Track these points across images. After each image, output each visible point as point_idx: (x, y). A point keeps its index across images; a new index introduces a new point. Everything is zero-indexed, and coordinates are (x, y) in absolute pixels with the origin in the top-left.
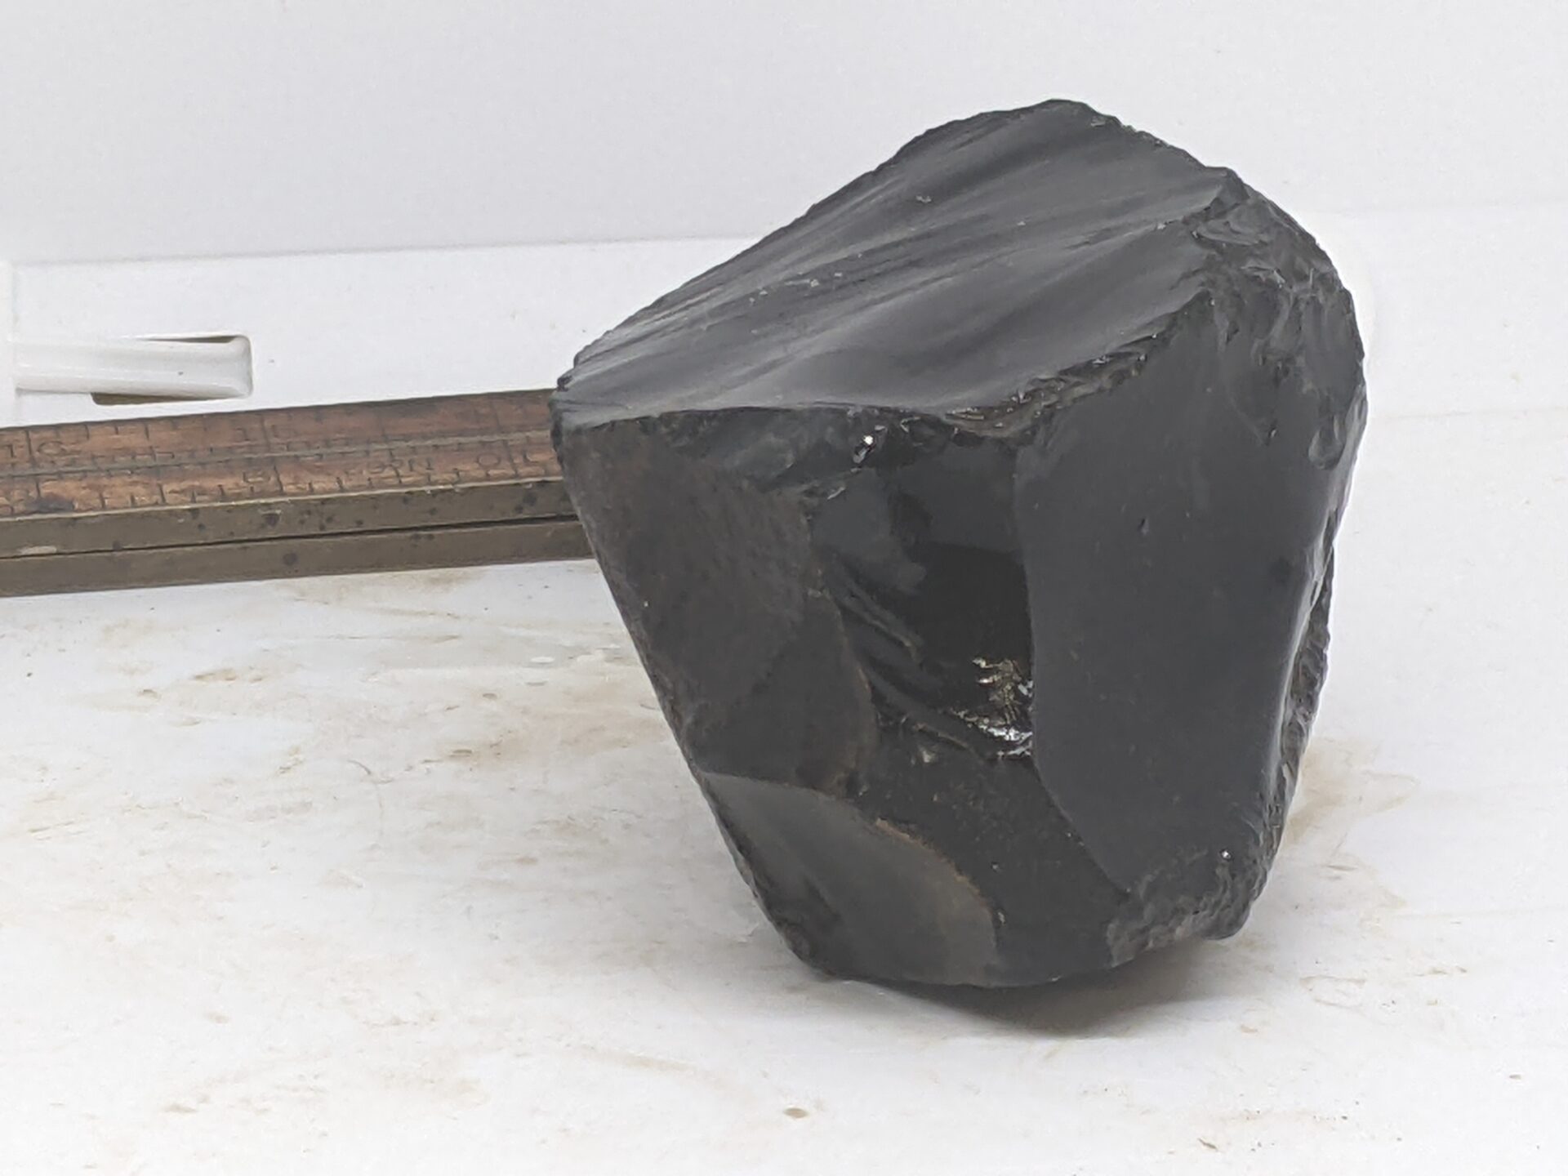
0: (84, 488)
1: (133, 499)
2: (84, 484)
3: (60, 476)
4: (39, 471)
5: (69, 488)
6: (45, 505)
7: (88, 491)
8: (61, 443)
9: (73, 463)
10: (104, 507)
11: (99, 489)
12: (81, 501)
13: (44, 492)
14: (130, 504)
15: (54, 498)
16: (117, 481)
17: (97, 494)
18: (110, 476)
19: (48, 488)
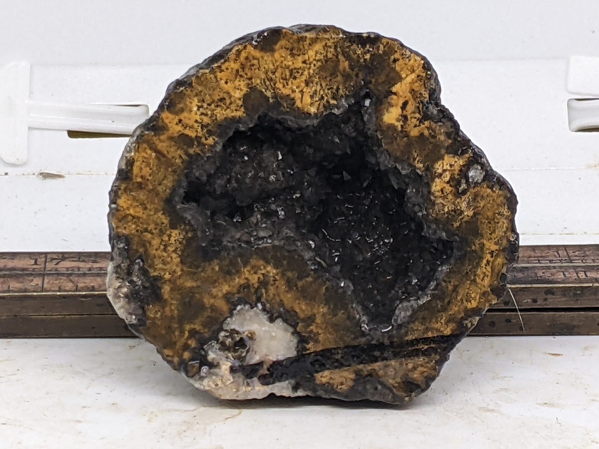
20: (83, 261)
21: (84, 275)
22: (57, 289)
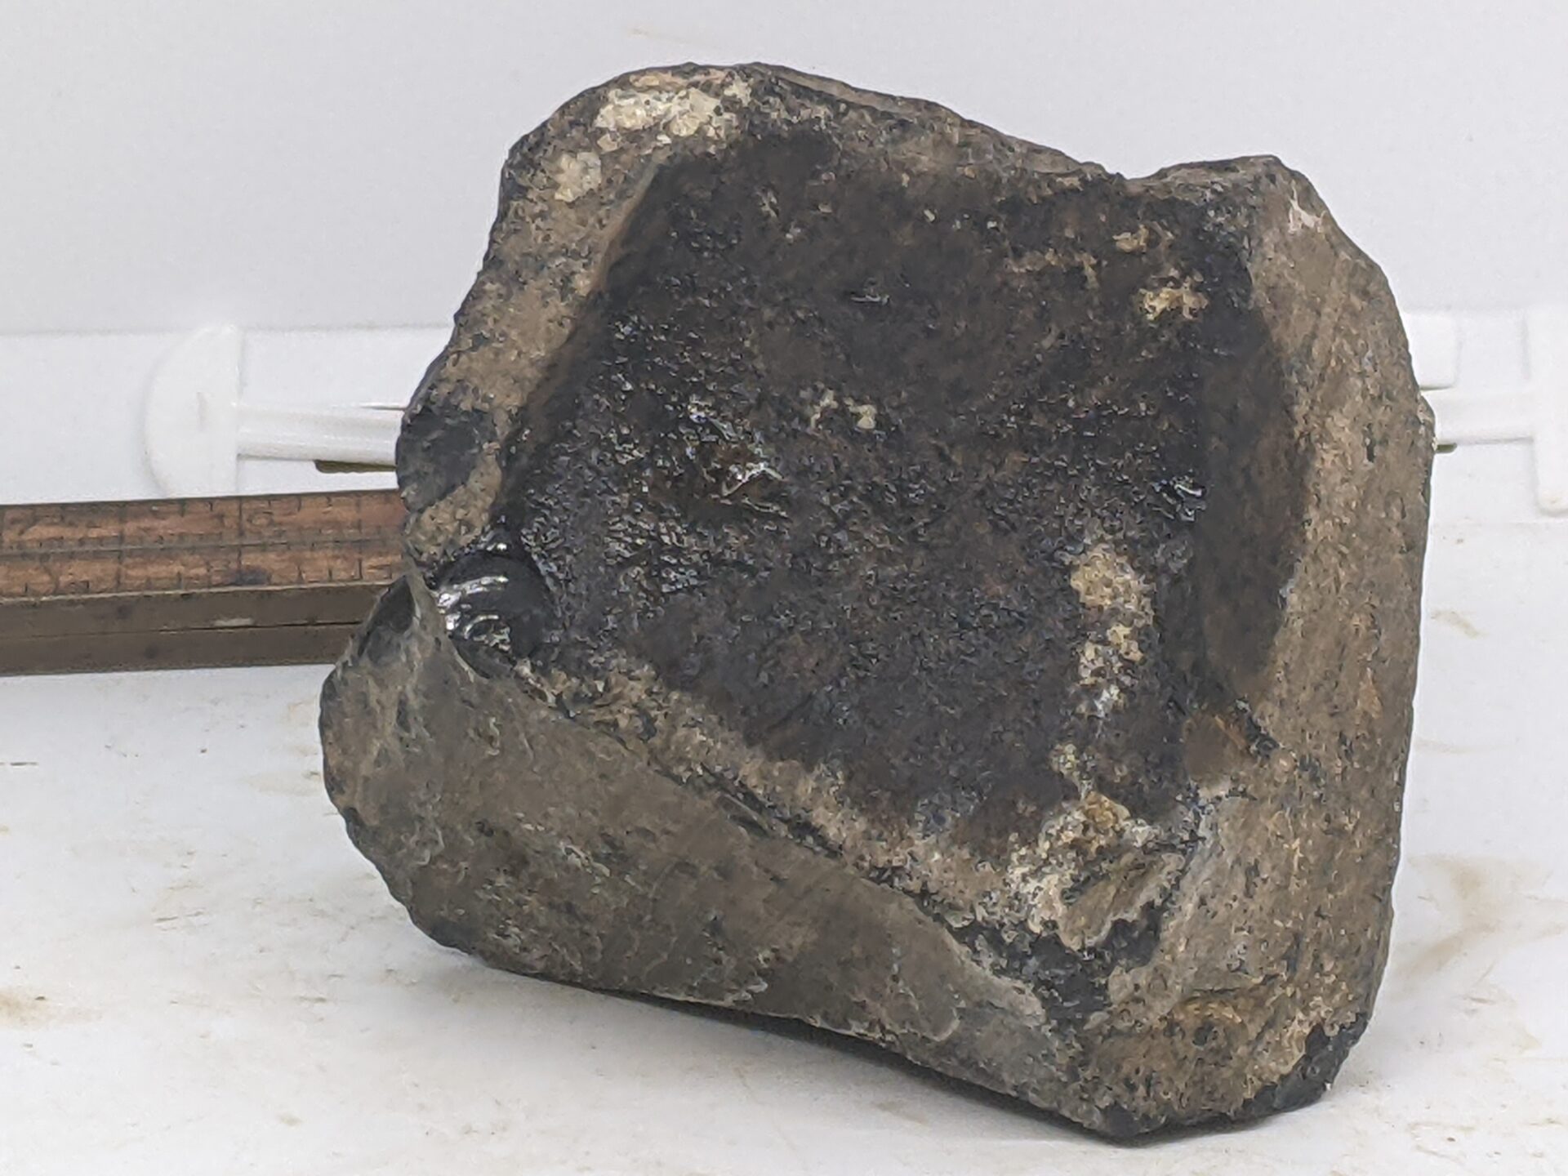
1: (330, 574)
5: (270, 561)
6: (240, 577)
11: (299, 562)
14: (327, 577)
15: (253, 570)
16: (319, 554)
19: (250, 560)
20: (71, 524)
21: (72, 556)
22: (21, 590)
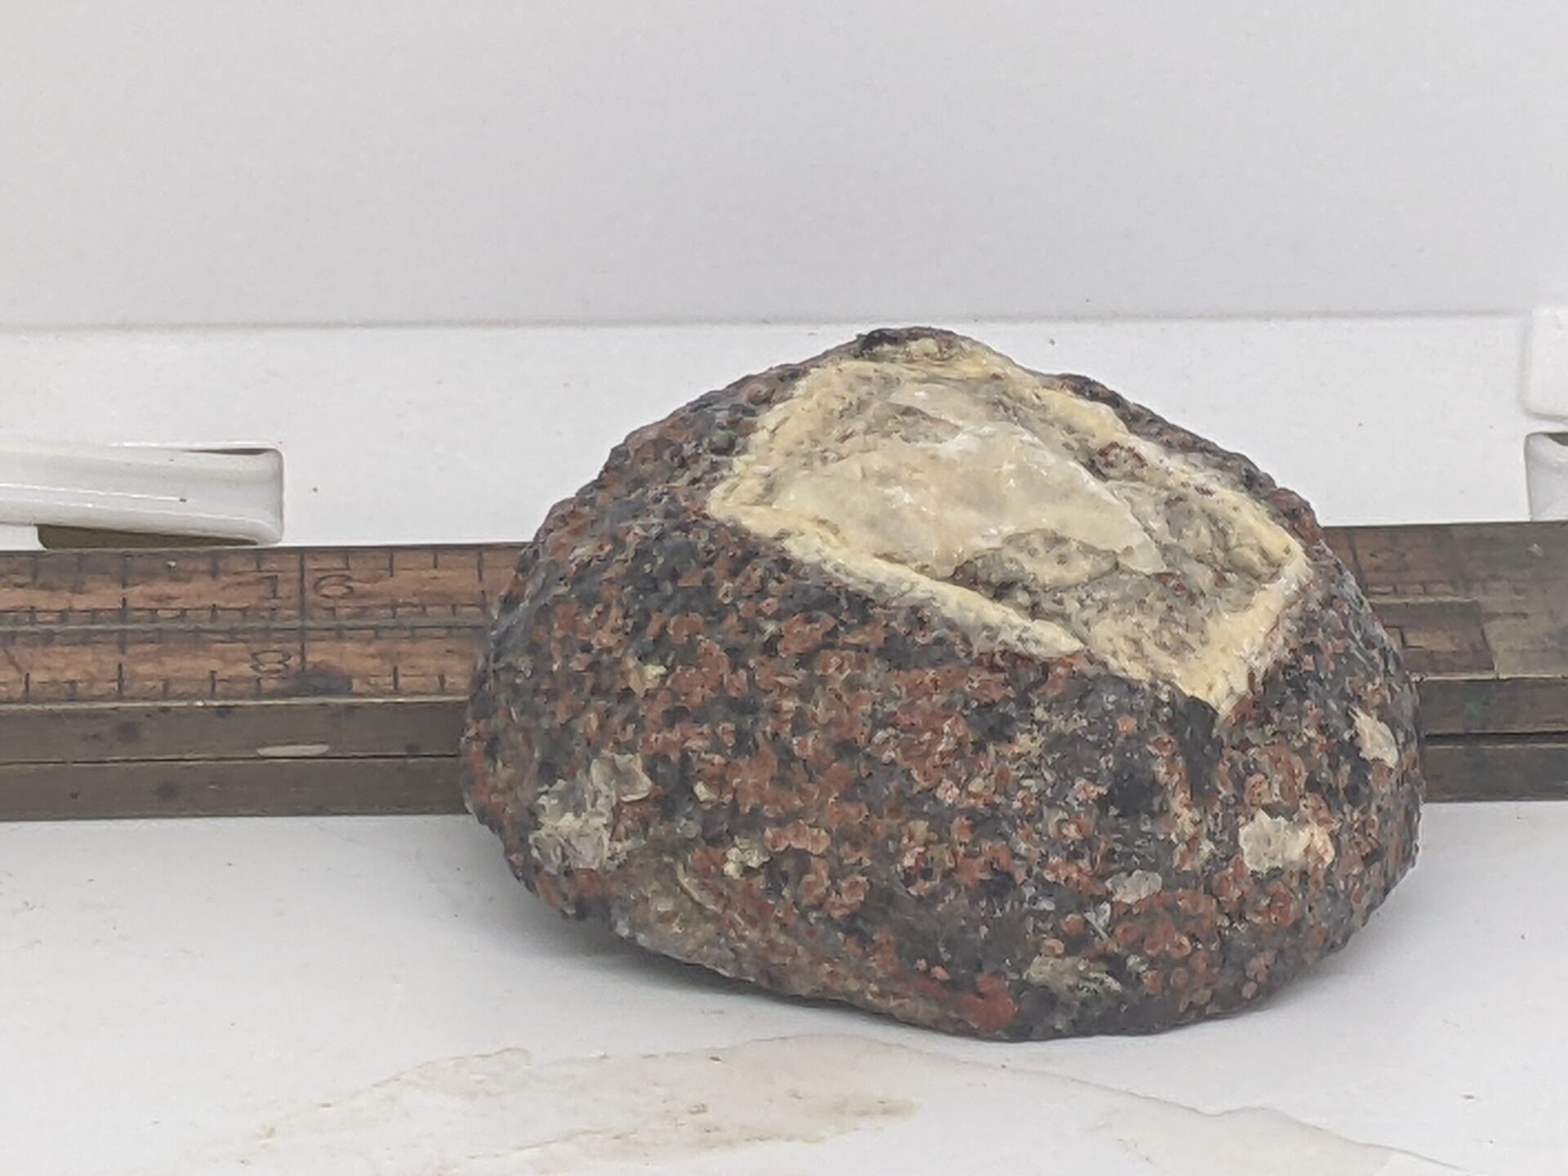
0: (372, 656)
2: (372, 649)
3: (339, 633)
4: (310, 623)
7: (377, 662)
8: (349, 579)
9: (363, 612)
10: (397, 691)
12: (365, 677)
13: (311, 658)
17: (389, 668)
18: (413, 639)
